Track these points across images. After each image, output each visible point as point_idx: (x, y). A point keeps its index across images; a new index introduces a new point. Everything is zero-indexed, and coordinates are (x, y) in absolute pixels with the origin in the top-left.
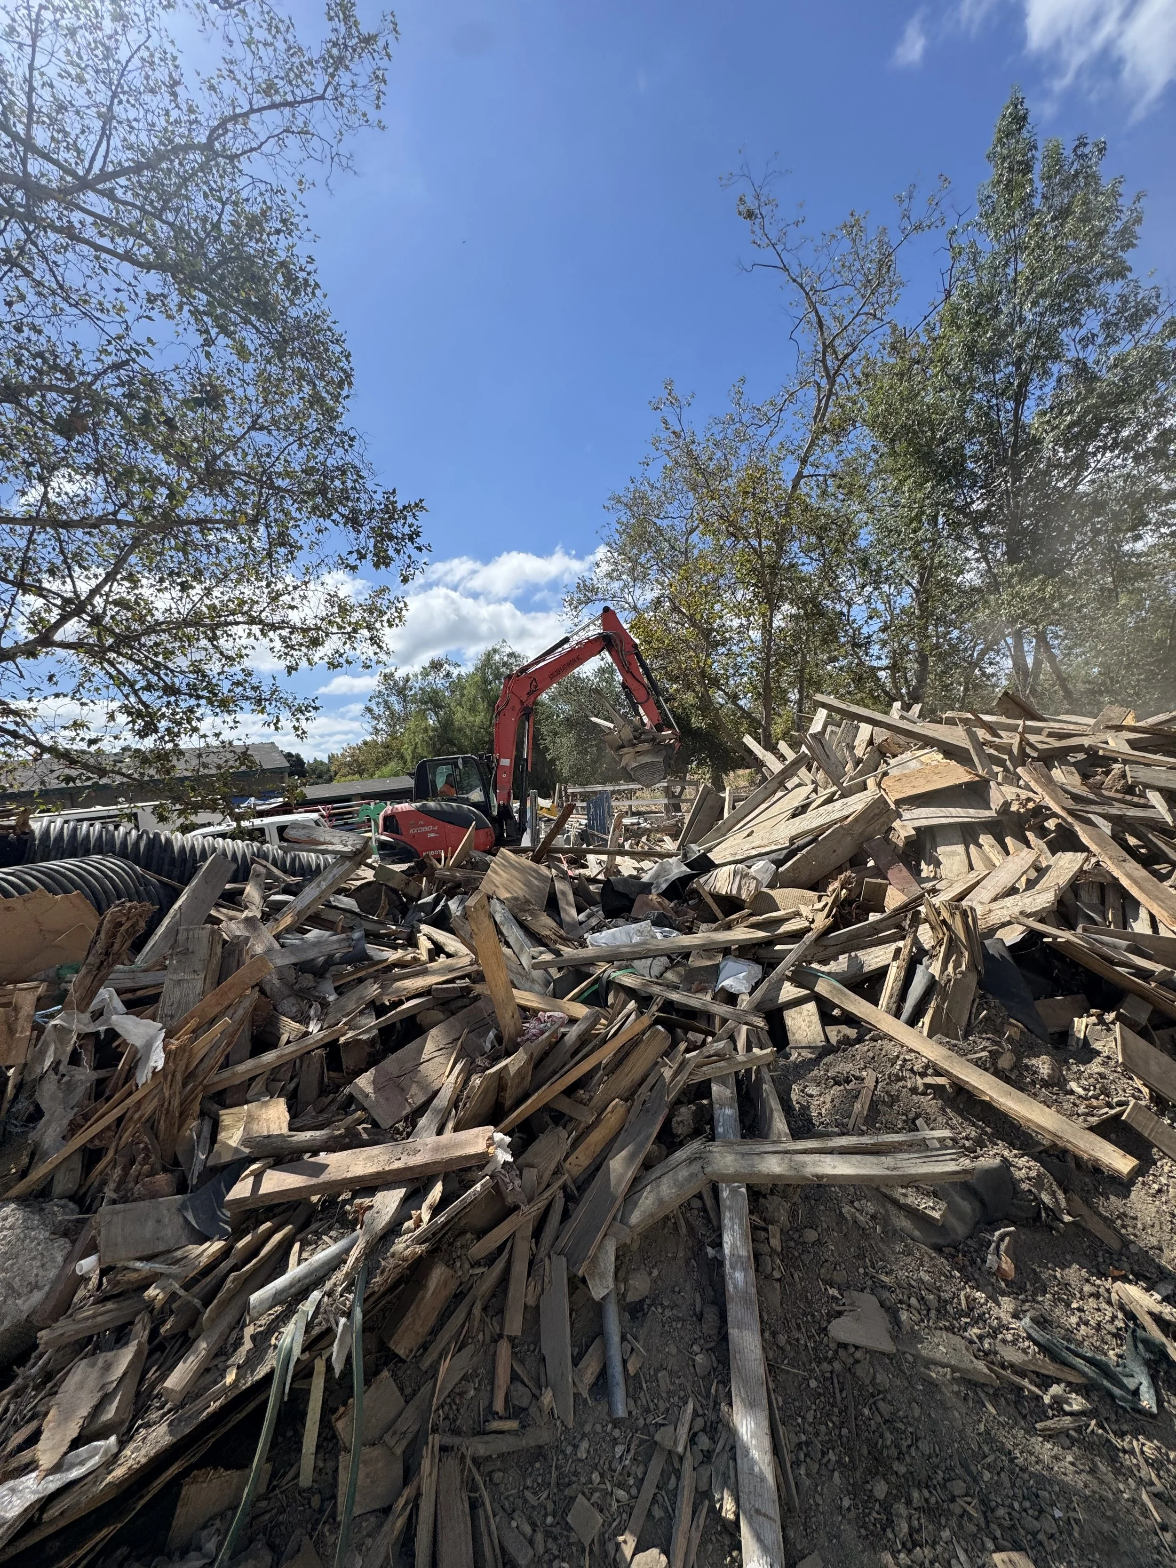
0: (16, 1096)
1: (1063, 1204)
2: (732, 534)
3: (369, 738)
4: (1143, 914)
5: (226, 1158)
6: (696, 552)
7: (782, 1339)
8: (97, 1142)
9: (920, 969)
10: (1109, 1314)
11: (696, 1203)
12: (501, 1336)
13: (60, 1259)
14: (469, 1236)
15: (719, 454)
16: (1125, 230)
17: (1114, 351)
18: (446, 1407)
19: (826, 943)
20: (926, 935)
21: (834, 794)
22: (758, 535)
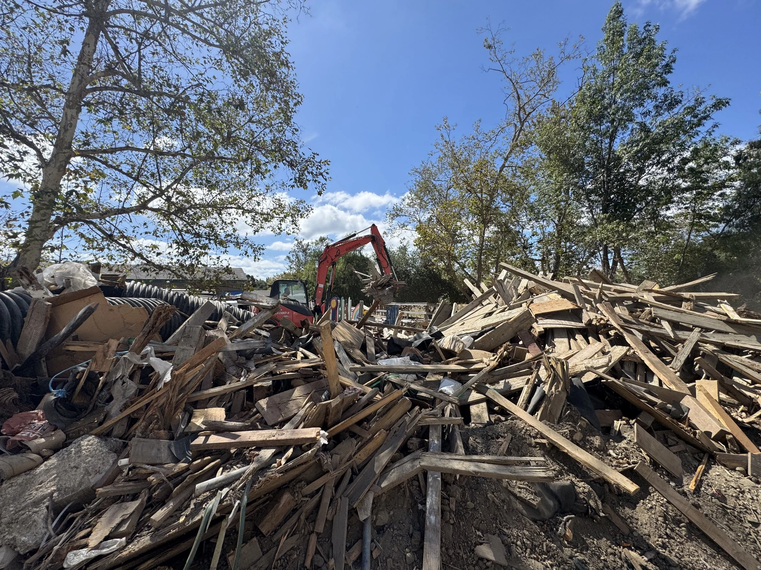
0: (102, 390)
1: (600, 507)
2: (469, 190)
3: (287, 272)
4: (655, 379)
5: (194, 429)
6: (451, 198)
7: (451, 552)
8: (135, 415)
9: (538, 389)
10: (620, 564)
11: (415, 483)
12: (313, 532)
13: (111, 462)
14: (303, 482)
15: (465, 153)
16: (667, 65)
17: (660, 119)
18: (282, 560)
19: (494, 374)
20: (543, 373)
21: (505, 308)
22: (481, 192)
